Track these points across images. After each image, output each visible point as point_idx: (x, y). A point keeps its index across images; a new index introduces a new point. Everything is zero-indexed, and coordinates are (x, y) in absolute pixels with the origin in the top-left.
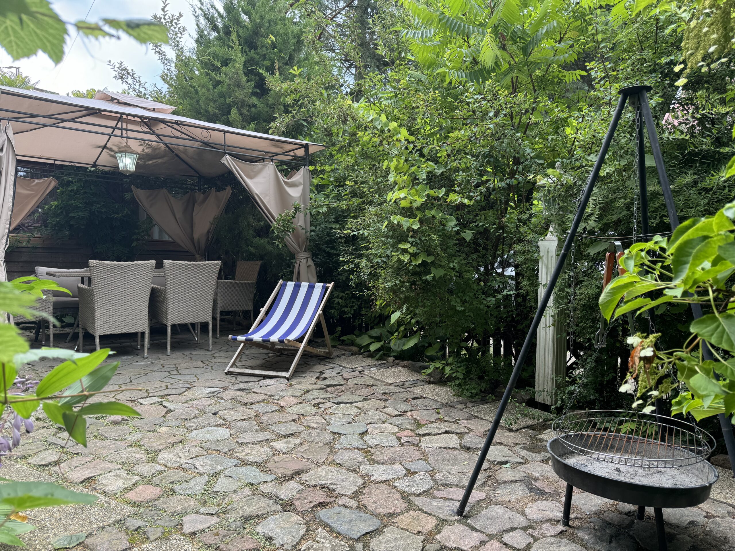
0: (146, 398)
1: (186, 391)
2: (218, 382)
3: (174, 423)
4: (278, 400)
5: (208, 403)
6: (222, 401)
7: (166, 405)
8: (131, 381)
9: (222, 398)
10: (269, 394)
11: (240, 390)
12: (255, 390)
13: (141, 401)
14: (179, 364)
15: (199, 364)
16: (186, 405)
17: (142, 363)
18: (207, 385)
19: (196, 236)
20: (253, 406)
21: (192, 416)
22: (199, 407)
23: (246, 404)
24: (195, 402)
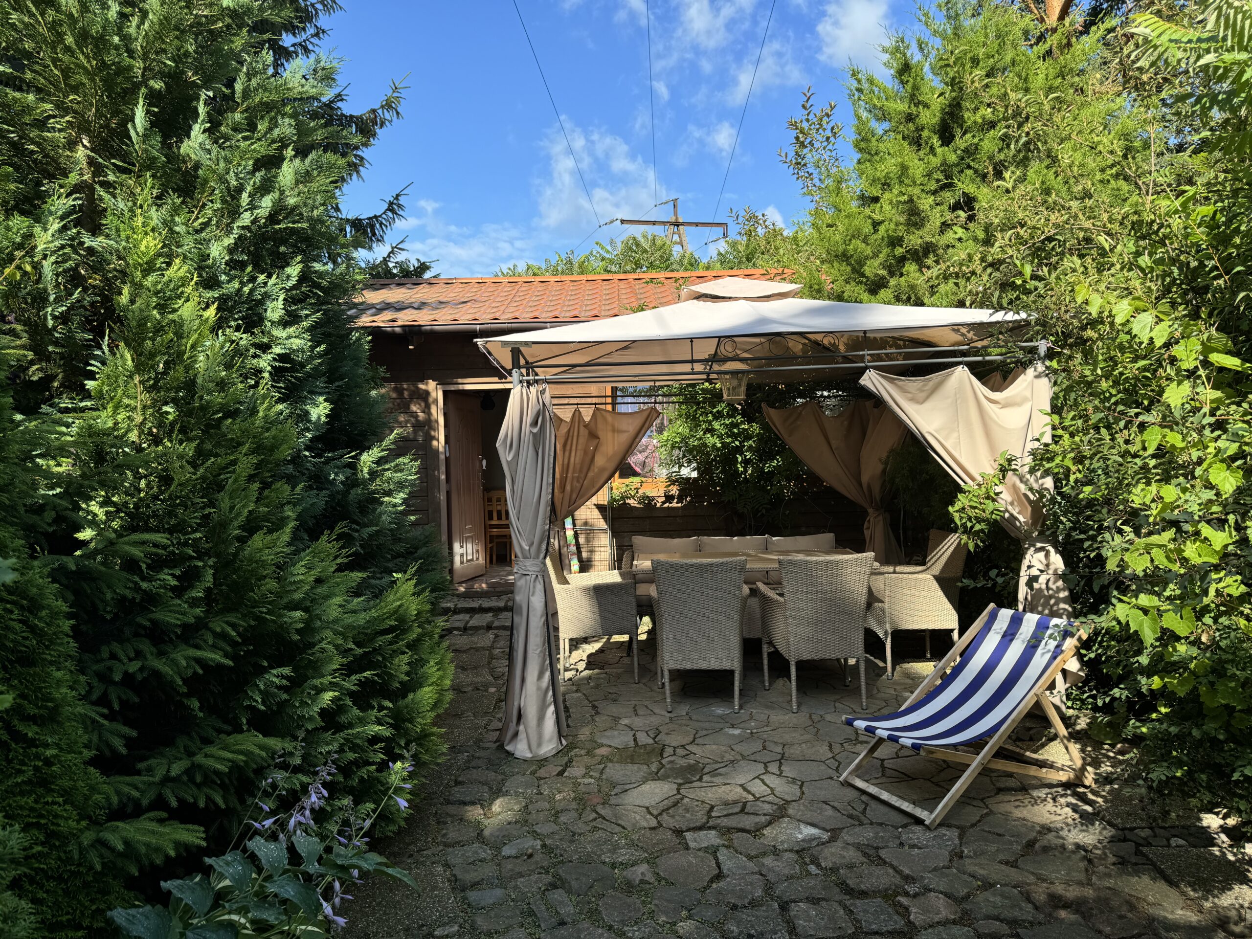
0: (700, 828)
1: (770, 823)
2: (829, 812)
3: (709, 914)
4: (916, 896)
5: (786, 871)
6: (813, 868)
7: (721, 858)
8: (700, 779)
9: (815, 862)
10: (907, 871)
11: (858, 847)
12: (883, 853)
13: (688, 835)
14: (792, 744)
15: (823, 751)
16: (750, 865)
17: (737, 732)
18: (808, 816)
19: (865, 478)
20: (859, 904)
21: (746, 902)
22: (771, 877)
23: (850, 891)
24: (768, 861)
